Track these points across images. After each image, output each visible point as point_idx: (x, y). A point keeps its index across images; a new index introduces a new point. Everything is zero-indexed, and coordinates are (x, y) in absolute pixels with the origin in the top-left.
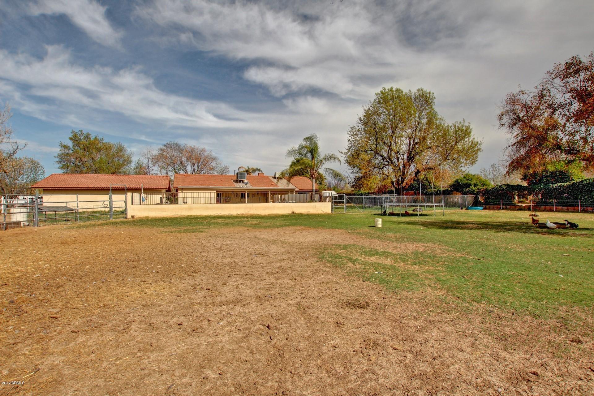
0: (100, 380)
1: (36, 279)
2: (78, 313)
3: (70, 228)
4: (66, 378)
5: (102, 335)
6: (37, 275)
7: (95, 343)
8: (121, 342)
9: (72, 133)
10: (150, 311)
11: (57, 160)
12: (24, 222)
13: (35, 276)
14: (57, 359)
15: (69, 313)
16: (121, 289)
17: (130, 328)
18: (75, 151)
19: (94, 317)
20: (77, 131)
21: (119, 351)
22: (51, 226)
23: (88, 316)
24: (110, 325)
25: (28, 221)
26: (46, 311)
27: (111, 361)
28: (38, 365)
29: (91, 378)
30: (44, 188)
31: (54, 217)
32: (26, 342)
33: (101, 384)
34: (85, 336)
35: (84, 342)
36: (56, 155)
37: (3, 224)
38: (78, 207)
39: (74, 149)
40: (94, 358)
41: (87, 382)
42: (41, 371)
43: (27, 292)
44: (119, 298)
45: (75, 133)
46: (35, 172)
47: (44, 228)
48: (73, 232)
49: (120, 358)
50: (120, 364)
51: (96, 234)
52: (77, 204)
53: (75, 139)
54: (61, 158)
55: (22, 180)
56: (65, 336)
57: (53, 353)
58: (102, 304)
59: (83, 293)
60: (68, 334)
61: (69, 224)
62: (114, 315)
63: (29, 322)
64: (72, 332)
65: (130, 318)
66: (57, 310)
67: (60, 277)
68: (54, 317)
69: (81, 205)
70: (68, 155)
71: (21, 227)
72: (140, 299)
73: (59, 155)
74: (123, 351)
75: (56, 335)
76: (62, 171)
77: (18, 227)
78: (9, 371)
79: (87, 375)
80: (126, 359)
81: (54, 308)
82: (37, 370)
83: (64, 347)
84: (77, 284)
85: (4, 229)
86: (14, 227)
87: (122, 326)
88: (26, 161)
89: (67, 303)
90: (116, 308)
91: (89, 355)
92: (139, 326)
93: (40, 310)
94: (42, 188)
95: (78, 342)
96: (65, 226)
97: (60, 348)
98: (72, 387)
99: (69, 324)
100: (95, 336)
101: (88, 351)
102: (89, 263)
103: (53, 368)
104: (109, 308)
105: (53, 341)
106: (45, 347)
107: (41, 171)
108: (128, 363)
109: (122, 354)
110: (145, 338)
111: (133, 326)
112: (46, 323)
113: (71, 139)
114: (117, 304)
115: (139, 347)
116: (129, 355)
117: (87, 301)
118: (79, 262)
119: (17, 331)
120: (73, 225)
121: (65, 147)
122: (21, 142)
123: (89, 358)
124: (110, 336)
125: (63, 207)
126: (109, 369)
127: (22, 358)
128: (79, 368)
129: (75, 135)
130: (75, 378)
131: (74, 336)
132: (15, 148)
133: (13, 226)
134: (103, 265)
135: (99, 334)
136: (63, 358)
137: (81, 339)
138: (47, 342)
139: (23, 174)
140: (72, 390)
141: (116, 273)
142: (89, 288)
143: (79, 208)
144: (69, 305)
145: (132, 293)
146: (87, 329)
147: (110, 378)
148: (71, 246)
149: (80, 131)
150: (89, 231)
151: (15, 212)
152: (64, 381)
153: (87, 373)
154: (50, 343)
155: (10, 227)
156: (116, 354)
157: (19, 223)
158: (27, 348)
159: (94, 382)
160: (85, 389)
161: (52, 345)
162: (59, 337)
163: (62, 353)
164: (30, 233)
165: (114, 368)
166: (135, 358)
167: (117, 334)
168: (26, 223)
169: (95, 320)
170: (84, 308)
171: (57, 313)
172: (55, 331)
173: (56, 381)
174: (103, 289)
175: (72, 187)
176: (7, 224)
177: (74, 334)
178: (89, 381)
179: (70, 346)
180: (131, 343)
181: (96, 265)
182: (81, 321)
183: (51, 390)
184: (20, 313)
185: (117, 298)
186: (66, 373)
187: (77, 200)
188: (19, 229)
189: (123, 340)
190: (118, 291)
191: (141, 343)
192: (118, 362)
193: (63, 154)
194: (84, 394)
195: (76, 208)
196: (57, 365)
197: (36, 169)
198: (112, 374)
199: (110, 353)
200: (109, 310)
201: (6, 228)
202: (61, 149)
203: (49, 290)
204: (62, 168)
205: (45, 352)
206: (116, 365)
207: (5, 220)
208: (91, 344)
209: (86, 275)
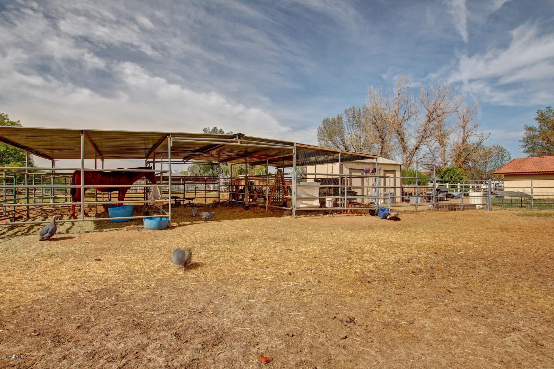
0: (444, 360)
1: (459, 255)
2: (470, 296)
3: (521, 215)
4: (424, 341)
5: (475, 326)
6: (462, 252)
7: (464, 328)
8: (488, 342)
9: (538, 112)
10: (549, 331)
11: (522, 144)
12: (479, 205)
13: (460, 253)
14: (429, 323)
15: (463, 292)
16: (530, 291)
17: (508, 334)
18: (543, 132)
19: (481, 306)
20: (543, 109)
21: (479, 348)
22: (503, 211)
23: (477, 303)
24: (490, 320)
25: (483, 204)
26: (448, 283)
27: (466, 352)
28: (416, 320)
29: (439, 353)
30: (505, 173)
31: (509, 202)
32: (420, 300)
33: (443, 364)
34: (461, 317)
35: (457, 322)
36: (522, 139)
37: (461, 206)
38: (532, 193)
39: (541, 129)
40: (454, 340)
41: (434, 354)
42: (414, 325)
43: (446, 264)
44: (521, 300)
45: (542, 113)
46: (502, 158)
47: (495, 212)
48: (521, 220)
49: (476, 355)
50: (471, 360)
51: (547, 225)
52: (532, 190)
53: (542, 118)
54: (527, 142)
55: (490, 167)
56: (447, 309)
57: (430, 317)
58: (499, 297)
59: (488, 280)
60: (450, 309)
61: (521, 211)
62: (502, 313)
63: (432, 287)
64: (454, 309)
65: (517, 324)
66: (455, 286)
67: (479, 260)
68: (449, 291)
69: (535, 191)
70: (533, 137)
71: (475, 209)
72: (546, 312)
73: (524, 139)
74: (483, 351)
75: (441, 305)
76: (528, 155)
77: (473, 209)
78: (399, 313)
79: (439, 349)
80: (480, 359)
81: (455, 284)
82: (412, 323)
83: (439, 317)
84: (490, 270)
85: (462, 209)
86: (470, 209)
87: (502, 328)
88: (493, 148)
89: (468, 283)
90: (510, 308)
91: (452, 335)
92: (522, 338)
93: (445, 281)
94: (503, 173)
95: (451, 320)
96: (516, 212)
97: (435, 317)
98: (422, 349)
99: (456, 302)
100: (468, 323)
101: (454, 331)
102: (516, 254)
103: (422, 327)
104: (503, 305)
105: (436, 308)
106: (428, 310)
107: (508, 157)
108: (479, 364)
109: (480, 353)
110: (518, 354)
111: (512, 334)
112: (441, 292)
113: (536, 119)
114: (515, 304)
115: (503, 358)
116: (486, 357)
117: (486, 289)
118: (507, 250)
119: (420, 290)
120: (526, 212)
121: (531, 129)
122: (486, 132)
123: (451, 337)
124: (483, 330)
125: (518, 193)
126: (458, 357)
127: (411, 309)
128: (438, 340)
129: (542, 115)
130: (429, 345)
131: (453, 313)
132: (481, 138)
133: (468, 207)
134: (531, 260)
135: (474, 323)
136: (432, 325)
137: (456, 319)
138: (431, 307)
139: (491, 161)
140: (421, 352)
141: (539, 273)
142: (497, 278)
143: (534, 194)
144: (468, 286)
145: (542, 300)
146: (468, 313)
147: (454, 365)
148: (510, 234)
149: (547, 108)
150: (540, 221)
151: (473, 195)
152: (421, 342)
153: (440, 348)
154: (434, 309)
155: (466, 208)
156: (475, 349)
157: (474, 205)
158: (417, 304)
159: (439, 358)
160: (429, 358)
161: (433, 311)
162: (442, 308)
163: (435, 321)
164: (480, 216)
165: (463, 359)
166: (489, 365)
167: (491, 332)
168: (481, 206)
169: (479, 308)
170: (478, 294)
171: (454, 288)
172: (443, 302)
173: (417, 338)
174: (511, 283)
175: (534, 171)
176: (464, 206)
177: (454, 311)
178: (437, 354)
179: (444, 319)
180: (497, 349)
181: (523, 258)
182: (468, 304)
183: (410, 342)
184: (432, 277)
185: (519, 298)
186: (427, 337)
187: (532, 186)
188: (473, 211)
189: (492, 341)
190: (525, 292)
191: (509, 356)
192: (471, 357)
193: (528, 137)
194: (426, 361)
195: (530, 194)
196: (425, 327)
197: (503, 155)
198: (458, 363)
199: (470, 345)
200: (501, 306)
201: (464, 209)
202: (526, 132)
203: (463, 268)
204: (527, 152)
205: (425, 314)
206: (467, 359)
207: (462, 202)
208: (461, 327)
209: (505, 265)
